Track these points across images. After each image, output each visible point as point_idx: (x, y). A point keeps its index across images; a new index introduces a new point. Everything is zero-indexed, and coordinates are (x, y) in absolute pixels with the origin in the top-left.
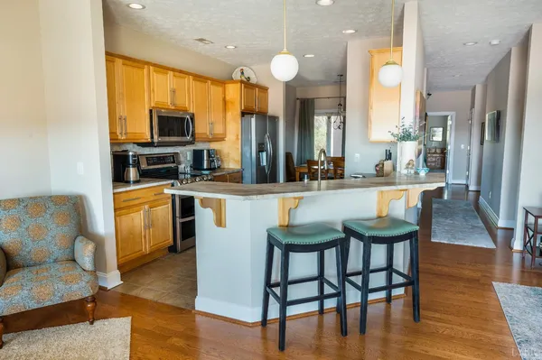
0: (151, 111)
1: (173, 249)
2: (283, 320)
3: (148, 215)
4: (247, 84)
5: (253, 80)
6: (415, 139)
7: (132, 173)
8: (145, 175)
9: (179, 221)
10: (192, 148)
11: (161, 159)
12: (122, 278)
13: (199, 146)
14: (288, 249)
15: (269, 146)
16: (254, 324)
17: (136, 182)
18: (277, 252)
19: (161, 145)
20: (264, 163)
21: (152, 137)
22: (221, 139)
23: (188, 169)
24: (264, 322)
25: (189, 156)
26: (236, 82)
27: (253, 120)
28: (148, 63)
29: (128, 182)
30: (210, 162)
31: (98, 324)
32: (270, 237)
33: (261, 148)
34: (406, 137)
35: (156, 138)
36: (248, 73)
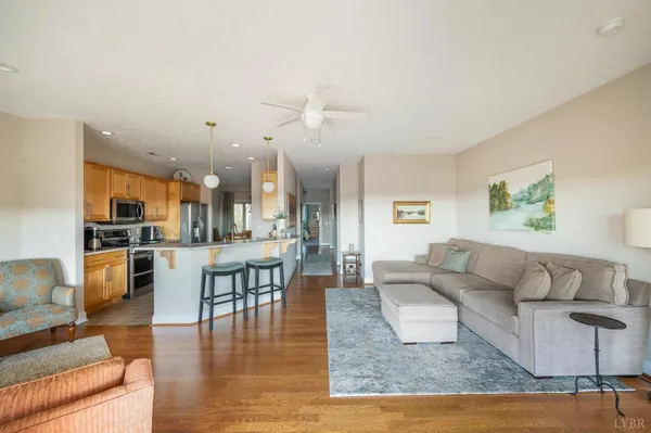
0: (111, 200)
1: (126, 297)
2: (211, 319)
3: (108, 271)
4: (185, 183)
5: (189, 180)
6: (285, 218)
7: (95, 243)
8: (105, 245)
9: (132, 276)
10: (141, 225)
11: (116, 233)
12: (88, 316)
13: (146, 224)
14: (214, 274)
15: (201, 224)
16: (193, 324)
17: (98, 249)
18: (208, 277)
19: (118, 223)
20: (197, 235)
21: (111, 217)
22: (164, 219)
23: (138, 241)
24: (200, 322)
25: (139, 231)
26: (176, 181)
27: (190, 206)
28: (111, 168)
29: (92, 250)
30: (155, 235)
31: (76, 342)
32: (203, 270)
33: (195, 225)
34: (280, 217)
35: (114, 218)
36: (186, 175)
